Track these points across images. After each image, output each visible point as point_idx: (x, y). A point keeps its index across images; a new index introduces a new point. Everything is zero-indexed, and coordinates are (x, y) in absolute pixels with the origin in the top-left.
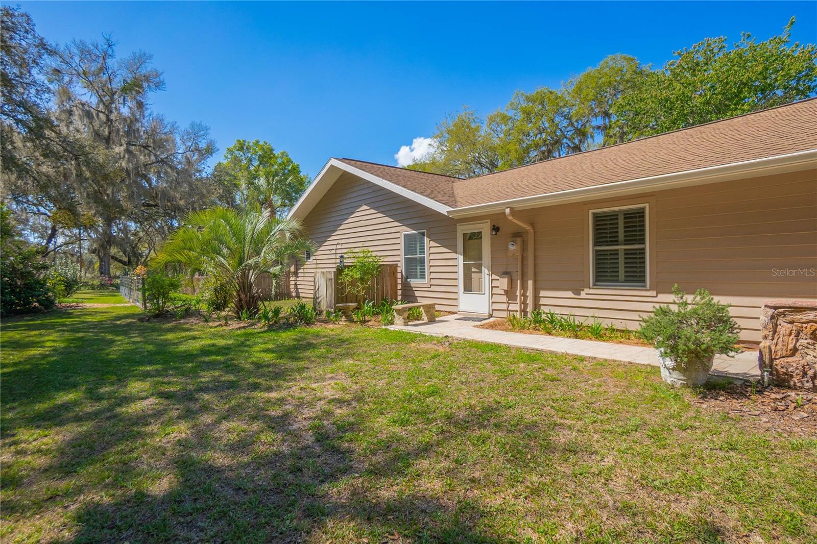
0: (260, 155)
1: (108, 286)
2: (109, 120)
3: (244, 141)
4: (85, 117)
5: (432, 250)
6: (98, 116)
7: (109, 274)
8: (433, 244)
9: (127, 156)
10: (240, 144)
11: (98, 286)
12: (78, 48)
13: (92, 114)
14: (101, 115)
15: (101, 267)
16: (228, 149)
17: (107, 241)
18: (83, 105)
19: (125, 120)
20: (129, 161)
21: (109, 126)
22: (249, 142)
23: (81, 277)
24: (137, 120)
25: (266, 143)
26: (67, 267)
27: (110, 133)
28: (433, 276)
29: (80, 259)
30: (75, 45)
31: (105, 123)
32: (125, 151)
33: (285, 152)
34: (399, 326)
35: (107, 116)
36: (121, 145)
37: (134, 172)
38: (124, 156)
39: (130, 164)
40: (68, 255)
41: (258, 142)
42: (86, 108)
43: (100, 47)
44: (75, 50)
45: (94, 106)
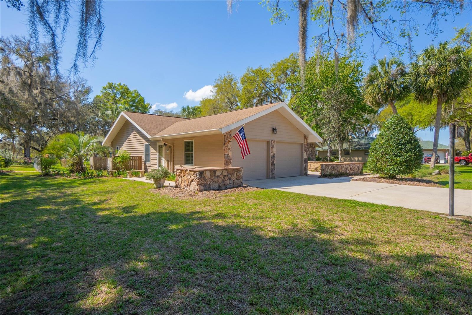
0: (121, 92)
1: (28, 163)
2: (30, 75)
3: (112, 83)
4: (17, 75)
5: (152, 151)
6: (24, 74)
7: (29, 157)
8: (152, 149)
9: (40, 95)
10: (110, 85)
11: (23, 163)
12: (13, 38)
13: (21, 73)
14: (26, 73)
15: (25, 153)
16: (103, 87)
17: (29, 138)
18: (16, 68)
19: (39, 76)
20: (41, 98)
21: (31, 79)
22: (115, 84)
23: (13, 158)
24: (46, 76)
25: (125, 85)
26: (6, 153)
27: (31, 82)
28: (152, 161)
29: (13, 147)
30: (12, 37)
31: (29, 77)
32: (39, 92)
33: (136, 90)
34: (128, 178)
35: (30, 74)
36: (37, 89)
37: (44, 104)
38: (39, 95)
39: (42, 100)
40: (6, 145)
41: (120, 84)
42: (18, 70)
43: (26, 38)
44: (12, 40)
45: (22, 68)
